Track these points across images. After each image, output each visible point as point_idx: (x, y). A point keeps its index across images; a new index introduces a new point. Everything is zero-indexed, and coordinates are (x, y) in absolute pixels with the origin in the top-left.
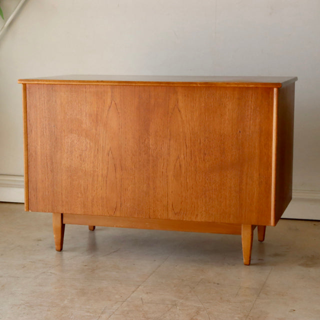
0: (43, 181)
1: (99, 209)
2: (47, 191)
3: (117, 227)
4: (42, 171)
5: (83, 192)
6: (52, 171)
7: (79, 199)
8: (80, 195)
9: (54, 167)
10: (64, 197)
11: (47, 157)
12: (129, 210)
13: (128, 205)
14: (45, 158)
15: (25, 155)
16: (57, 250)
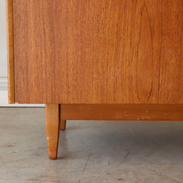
0: (37, 57)
1: (126, 95)
2: (44, 72)
3: (141, 119)
4: (36, 42)
5: (100, 71)
6: (52, 41)
7: (94, 82)
8: (95, 76)
9: (56, 34)
10: (70, 79)
11: (44, 20)
12: (171, 94)
13: (170, 86)
14: (42, 22)
15: (9, 18)
16: (51, 158)
